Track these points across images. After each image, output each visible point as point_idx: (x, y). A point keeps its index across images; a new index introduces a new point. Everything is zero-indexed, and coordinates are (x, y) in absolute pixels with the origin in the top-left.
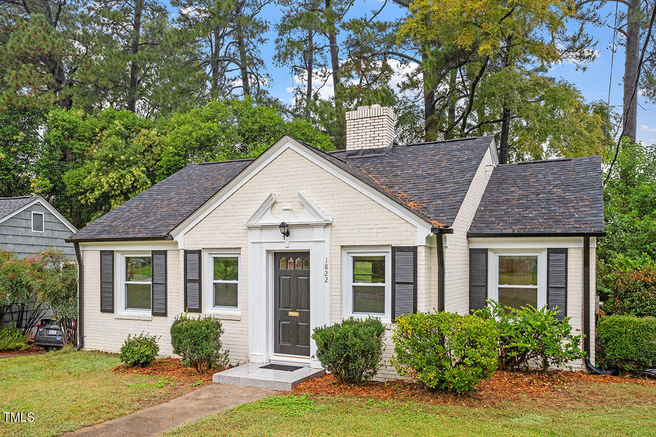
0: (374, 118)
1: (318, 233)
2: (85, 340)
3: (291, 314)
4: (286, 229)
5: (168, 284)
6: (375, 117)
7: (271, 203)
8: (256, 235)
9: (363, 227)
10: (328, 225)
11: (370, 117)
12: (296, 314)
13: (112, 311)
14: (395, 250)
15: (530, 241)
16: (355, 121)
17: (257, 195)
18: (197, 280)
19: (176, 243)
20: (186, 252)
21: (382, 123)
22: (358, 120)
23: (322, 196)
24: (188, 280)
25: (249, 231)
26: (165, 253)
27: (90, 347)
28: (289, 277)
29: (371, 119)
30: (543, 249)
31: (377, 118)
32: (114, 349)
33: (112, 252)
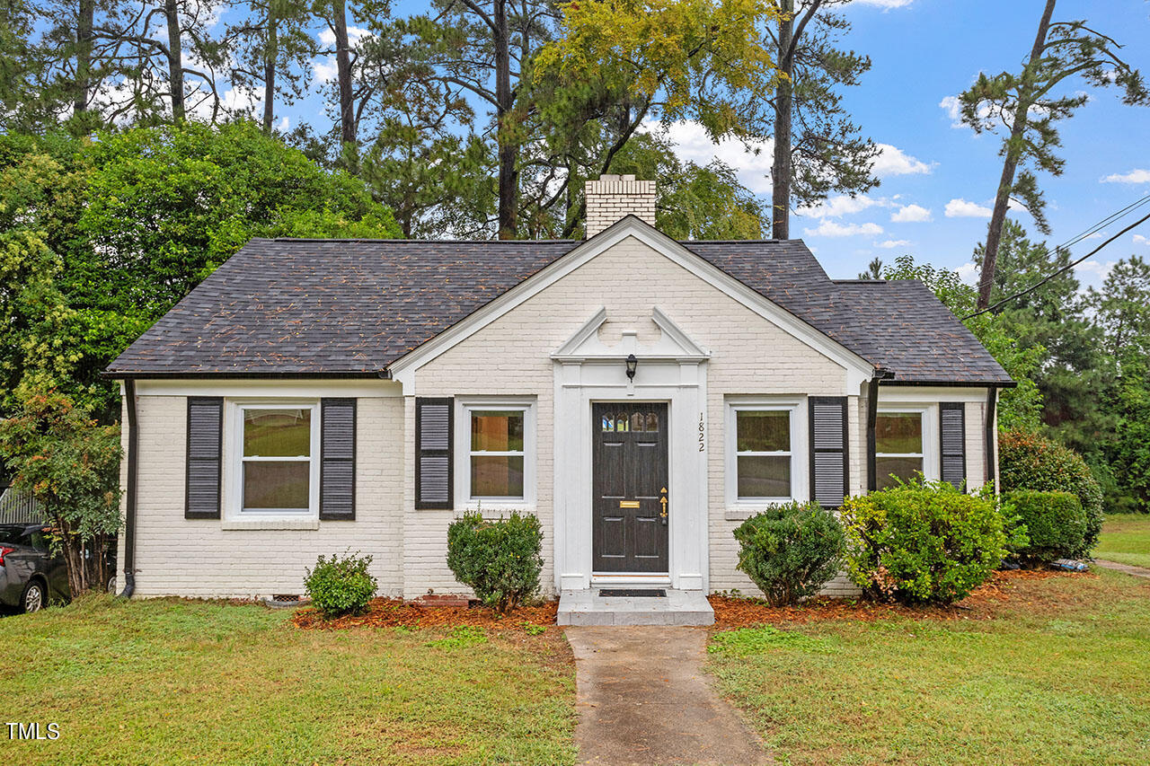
0: (634, 196)
1: (689, 375)
2: (139, 577)
3: (624, 504)
4: (631, 365)
5: (359, 460)
6: (636, 194)
7: (601, 324)
8: (573, 375)
9: (762, 366)
10: (705, 361)
11: (627, 194)
12: (635, 505)
13: (216, 516)
14: (813, 401)
15: (917, 393)
16: (602, 197)
17: (570, 307)
18: (445, 450)
19: (399, 385)
20: (420, 402)
21: (648, 205)
22: (606, 196)
23: (692, 317)
24: (423, 451)
25: (557, 368)
26: (352, 402)
27: (146, 591)
28: (620, 444)
29: (630, 196)
30: (931, 404)
32: (217, 591)
33: (219, 401)
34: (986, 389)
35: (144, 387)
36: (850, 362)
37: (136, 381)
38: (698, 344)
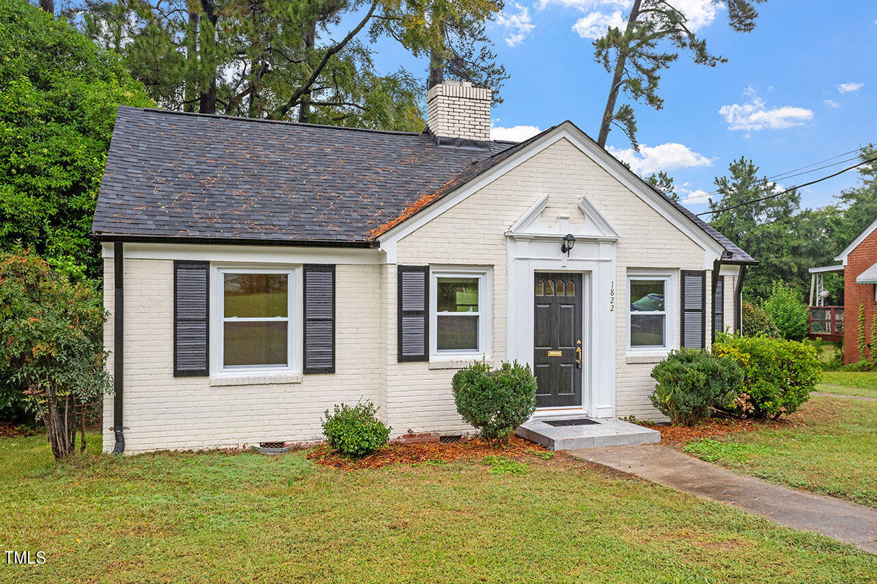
0: (475, 101)
1: (606, 251)
2: (127, 434)
3: (552, 353)
4: (566, 244)
5: (337, 320)
6: (477, 99)
7: (543, 208)
8: (524, 249)
9: (651, 246)
10: (614, 242)
12: (559, 354)
13: (205, 373)
14: (684, 274)
16: (450, 99)
17: (518, 193)
18: (421, 311)
20: (402, 269)
21: (485, 109)
22: (453, 99)
23: (606, 206)
24: (404, 312)
25: (510, 243)
26: (332, 268)
27: (134, 447)
28: (548, 306)
29: (471, 100)
31: (478, 101)
33: (206, 265)
34: (739, 266)
35: (130, 250)
36: (708, 245)
37: (124, 244)
38: (614, 227)
